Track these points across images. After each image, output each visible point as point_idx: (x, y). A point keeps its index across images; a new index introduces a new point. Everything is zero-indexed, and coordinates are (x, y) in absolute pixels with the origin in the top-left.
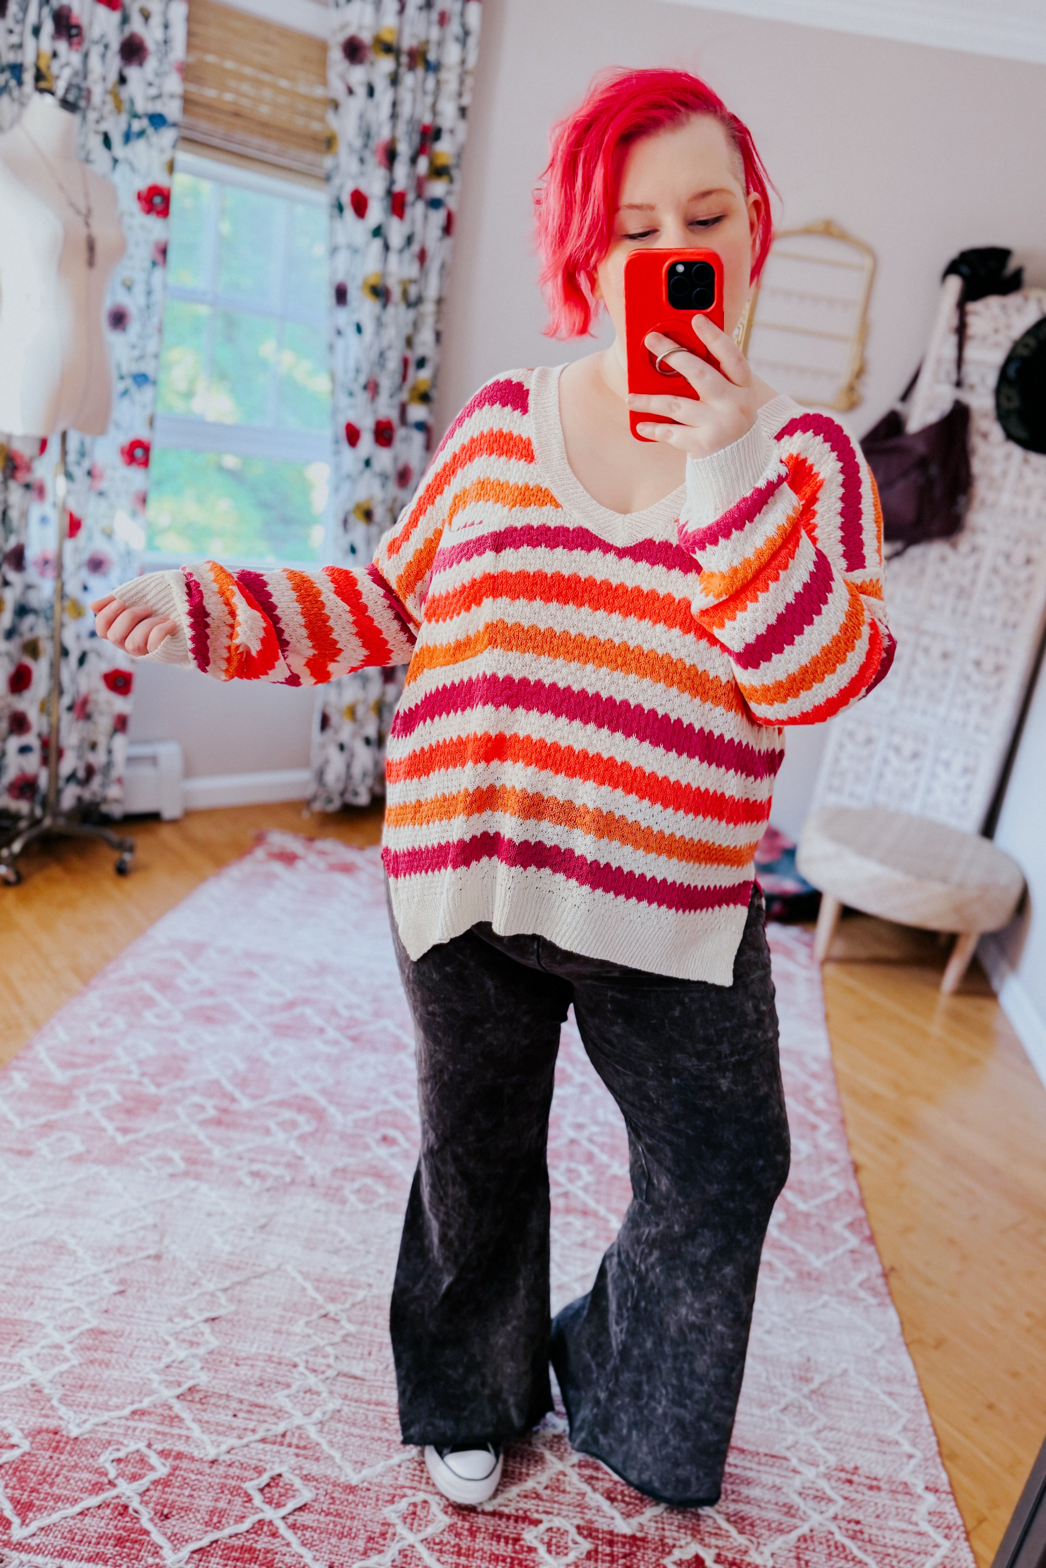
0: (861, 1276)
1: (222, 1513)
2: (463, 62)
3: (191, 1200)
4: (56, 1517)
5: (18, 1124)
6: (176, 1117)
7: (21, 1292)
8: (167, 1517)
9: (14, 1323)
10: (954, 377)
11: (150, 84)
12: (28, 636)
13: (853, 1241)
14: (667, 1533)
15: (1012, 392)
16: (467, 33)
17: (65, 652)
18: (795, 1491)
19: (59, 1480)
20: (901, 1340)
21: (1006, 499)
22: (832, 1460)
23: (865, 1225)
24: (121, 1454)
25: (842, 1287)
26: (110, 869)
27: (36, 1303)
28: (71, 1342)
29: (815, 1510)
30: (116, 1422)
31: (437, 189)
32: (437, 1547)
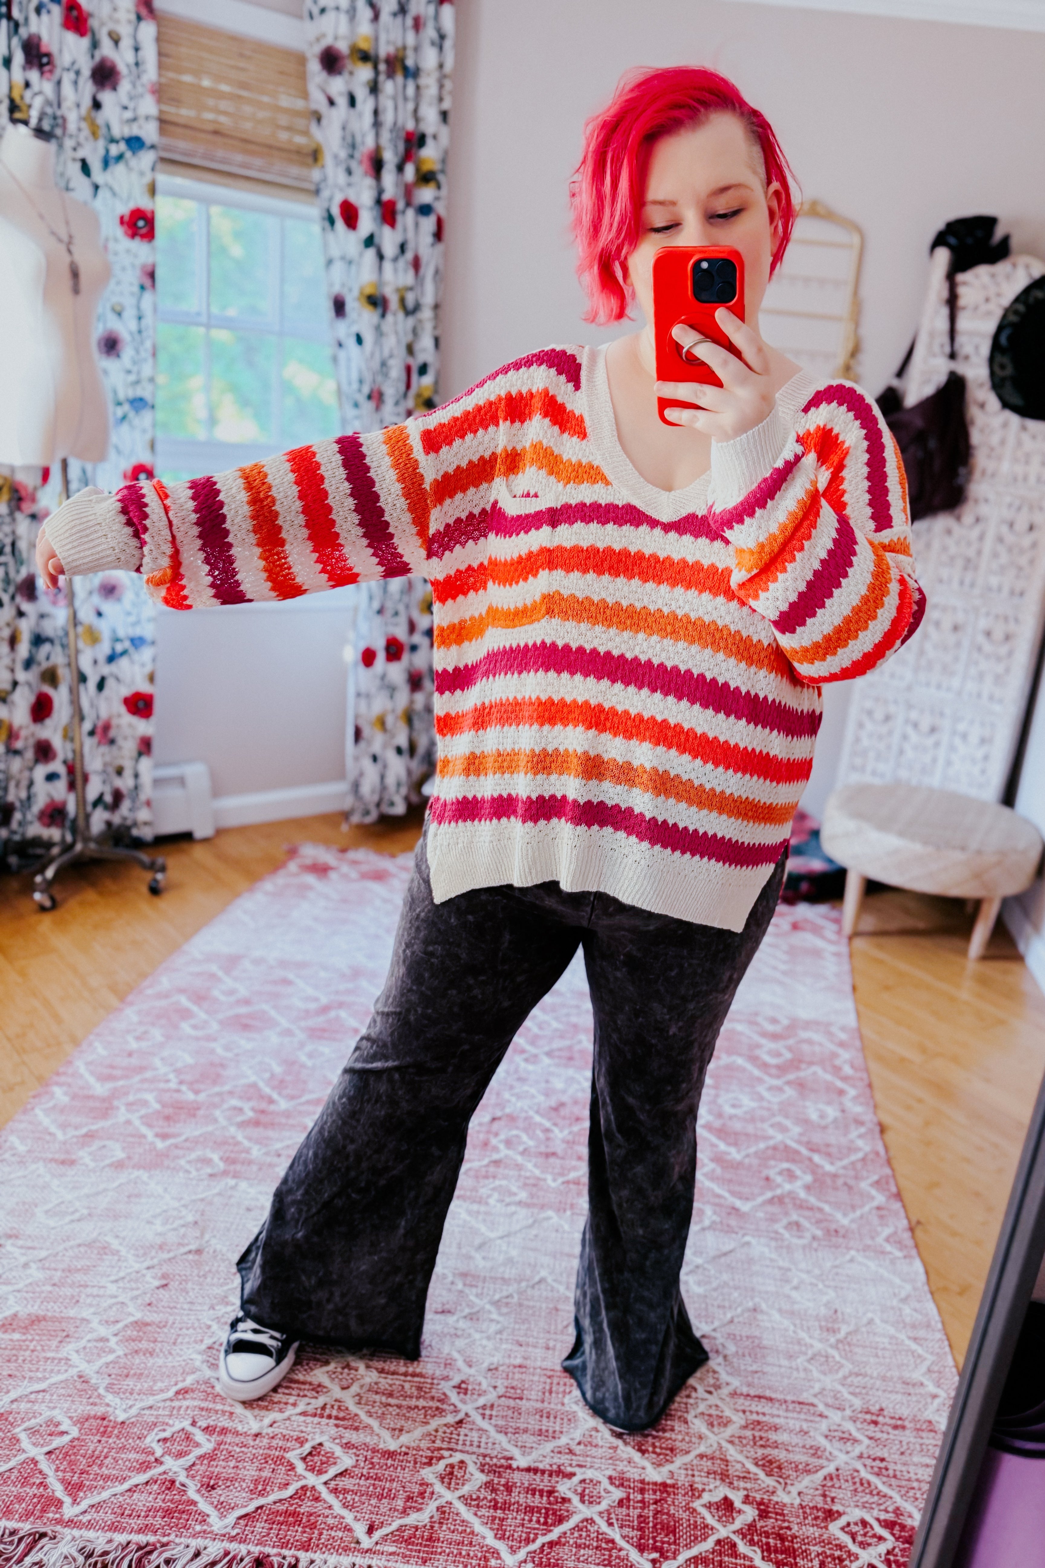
0: (887, 1231)
1: (266, 1482)
2: (441, 66)
3: (230, 1197)
4: (105, 1495)
5: (60, 1136)
6: (216, 1121)
7: (68, 1291)
8: (213, 1488)
9: (60, 1320)
10: (947, 349)
11: (125, 108)
12: (45, 665)
13: (880, 1199)
14: (697, 1479)
15: (1005, 360)
16: (442, 37)
17: (83, 678)
18: (822, 1434)
19: (107, 1461)
20: (926, 1288)
21: (1005, 467)
22: (858, 1403)
23: (892, 1182)
24: (167, 1434)
25: (869, 1242)
26: (144, 889)
27: (81, 1300)
28: (116, 1335)
29: (841, 1450)
30: (161, 1404)
31: (426, 195)
32: (473, 1503)
